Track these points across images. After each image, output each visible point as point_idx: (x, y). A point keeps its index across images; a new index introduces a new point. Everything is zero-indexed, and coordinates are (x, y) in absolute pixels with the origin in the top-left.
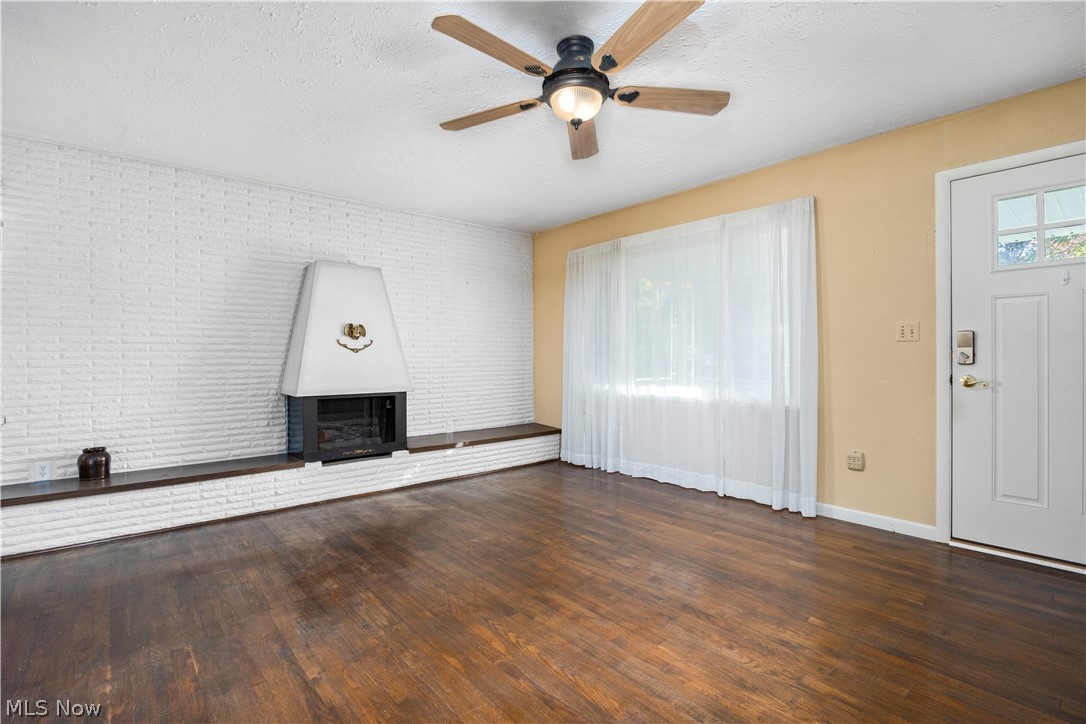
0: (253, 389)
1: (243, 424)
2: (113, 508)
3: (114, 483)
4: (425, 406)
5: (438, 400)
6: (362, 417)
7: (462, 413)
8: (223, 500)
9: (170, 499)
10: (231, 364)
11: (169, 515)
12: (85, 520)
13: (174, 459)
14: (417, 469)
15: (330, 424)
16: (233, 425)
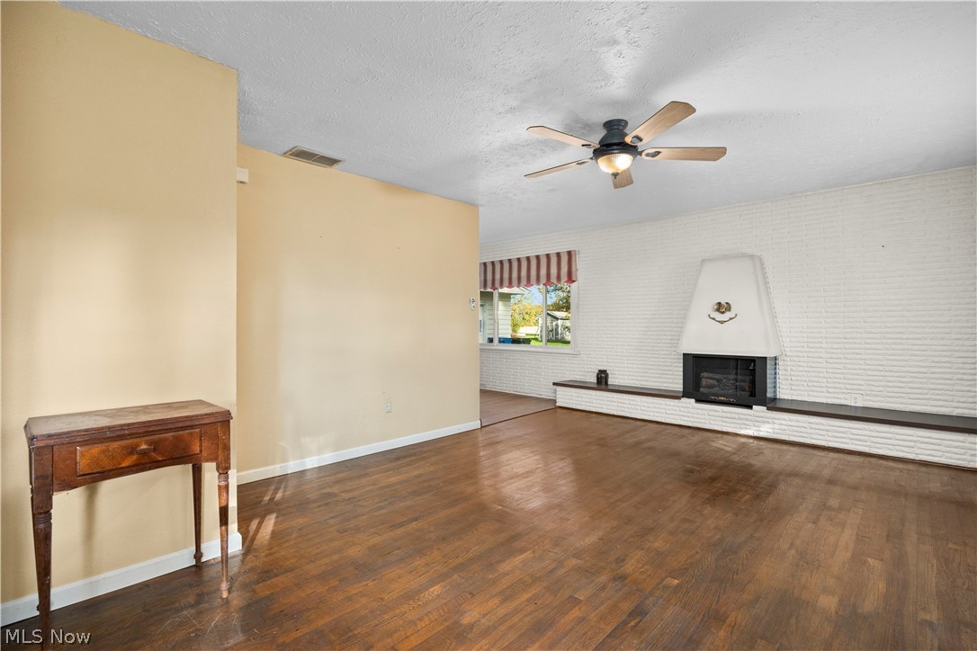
2: (596, 397)
3: (610, 388)
4: (822, 375)
5: (839, 371)
6: (730, 373)
7: (873, 388)
9: (616, 400)
11: (616, 408)
12: (587, 400)
13: (636, 382)
14: (777, 427)
16: (664, 368)
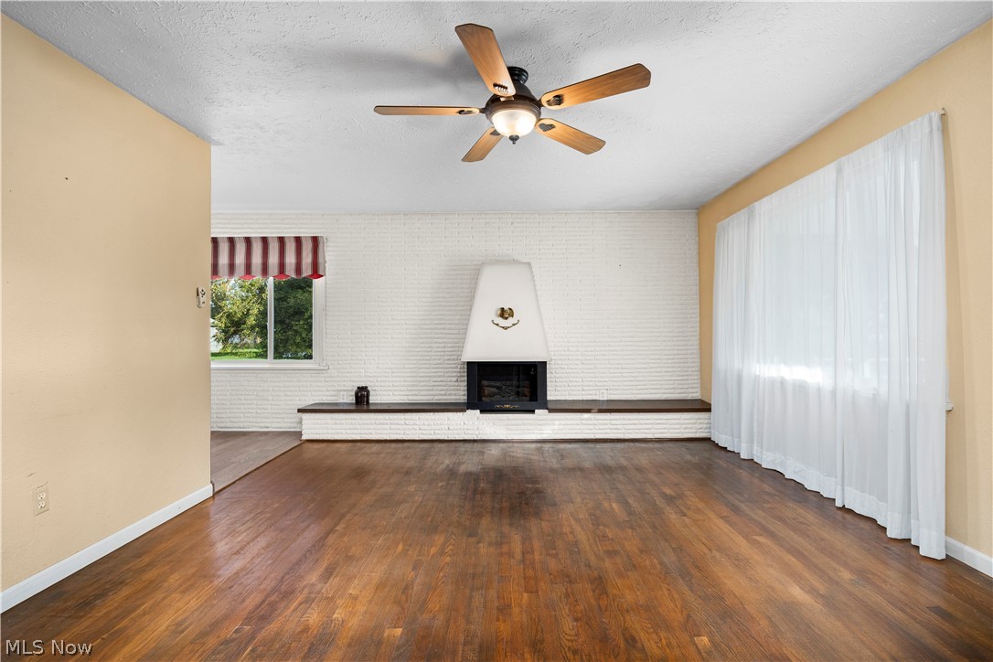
0: (448, 355)
1: (442, 379)
2: (361, 422)
3: (371, 407)
4: (578, 375)
5: (591, 371)
6: (511, 380)
7: (615, 384)
8: (417, 427)
9: (389, 422)
10: (435, 338)
11: (389, 431)
12: (349, 426)
14: (556, 427)
15: (493, 383)
16: (436, 379)
